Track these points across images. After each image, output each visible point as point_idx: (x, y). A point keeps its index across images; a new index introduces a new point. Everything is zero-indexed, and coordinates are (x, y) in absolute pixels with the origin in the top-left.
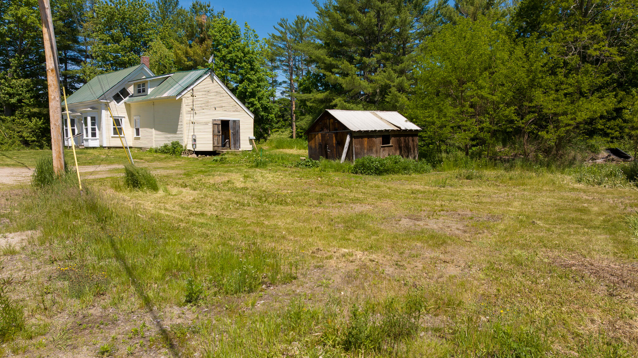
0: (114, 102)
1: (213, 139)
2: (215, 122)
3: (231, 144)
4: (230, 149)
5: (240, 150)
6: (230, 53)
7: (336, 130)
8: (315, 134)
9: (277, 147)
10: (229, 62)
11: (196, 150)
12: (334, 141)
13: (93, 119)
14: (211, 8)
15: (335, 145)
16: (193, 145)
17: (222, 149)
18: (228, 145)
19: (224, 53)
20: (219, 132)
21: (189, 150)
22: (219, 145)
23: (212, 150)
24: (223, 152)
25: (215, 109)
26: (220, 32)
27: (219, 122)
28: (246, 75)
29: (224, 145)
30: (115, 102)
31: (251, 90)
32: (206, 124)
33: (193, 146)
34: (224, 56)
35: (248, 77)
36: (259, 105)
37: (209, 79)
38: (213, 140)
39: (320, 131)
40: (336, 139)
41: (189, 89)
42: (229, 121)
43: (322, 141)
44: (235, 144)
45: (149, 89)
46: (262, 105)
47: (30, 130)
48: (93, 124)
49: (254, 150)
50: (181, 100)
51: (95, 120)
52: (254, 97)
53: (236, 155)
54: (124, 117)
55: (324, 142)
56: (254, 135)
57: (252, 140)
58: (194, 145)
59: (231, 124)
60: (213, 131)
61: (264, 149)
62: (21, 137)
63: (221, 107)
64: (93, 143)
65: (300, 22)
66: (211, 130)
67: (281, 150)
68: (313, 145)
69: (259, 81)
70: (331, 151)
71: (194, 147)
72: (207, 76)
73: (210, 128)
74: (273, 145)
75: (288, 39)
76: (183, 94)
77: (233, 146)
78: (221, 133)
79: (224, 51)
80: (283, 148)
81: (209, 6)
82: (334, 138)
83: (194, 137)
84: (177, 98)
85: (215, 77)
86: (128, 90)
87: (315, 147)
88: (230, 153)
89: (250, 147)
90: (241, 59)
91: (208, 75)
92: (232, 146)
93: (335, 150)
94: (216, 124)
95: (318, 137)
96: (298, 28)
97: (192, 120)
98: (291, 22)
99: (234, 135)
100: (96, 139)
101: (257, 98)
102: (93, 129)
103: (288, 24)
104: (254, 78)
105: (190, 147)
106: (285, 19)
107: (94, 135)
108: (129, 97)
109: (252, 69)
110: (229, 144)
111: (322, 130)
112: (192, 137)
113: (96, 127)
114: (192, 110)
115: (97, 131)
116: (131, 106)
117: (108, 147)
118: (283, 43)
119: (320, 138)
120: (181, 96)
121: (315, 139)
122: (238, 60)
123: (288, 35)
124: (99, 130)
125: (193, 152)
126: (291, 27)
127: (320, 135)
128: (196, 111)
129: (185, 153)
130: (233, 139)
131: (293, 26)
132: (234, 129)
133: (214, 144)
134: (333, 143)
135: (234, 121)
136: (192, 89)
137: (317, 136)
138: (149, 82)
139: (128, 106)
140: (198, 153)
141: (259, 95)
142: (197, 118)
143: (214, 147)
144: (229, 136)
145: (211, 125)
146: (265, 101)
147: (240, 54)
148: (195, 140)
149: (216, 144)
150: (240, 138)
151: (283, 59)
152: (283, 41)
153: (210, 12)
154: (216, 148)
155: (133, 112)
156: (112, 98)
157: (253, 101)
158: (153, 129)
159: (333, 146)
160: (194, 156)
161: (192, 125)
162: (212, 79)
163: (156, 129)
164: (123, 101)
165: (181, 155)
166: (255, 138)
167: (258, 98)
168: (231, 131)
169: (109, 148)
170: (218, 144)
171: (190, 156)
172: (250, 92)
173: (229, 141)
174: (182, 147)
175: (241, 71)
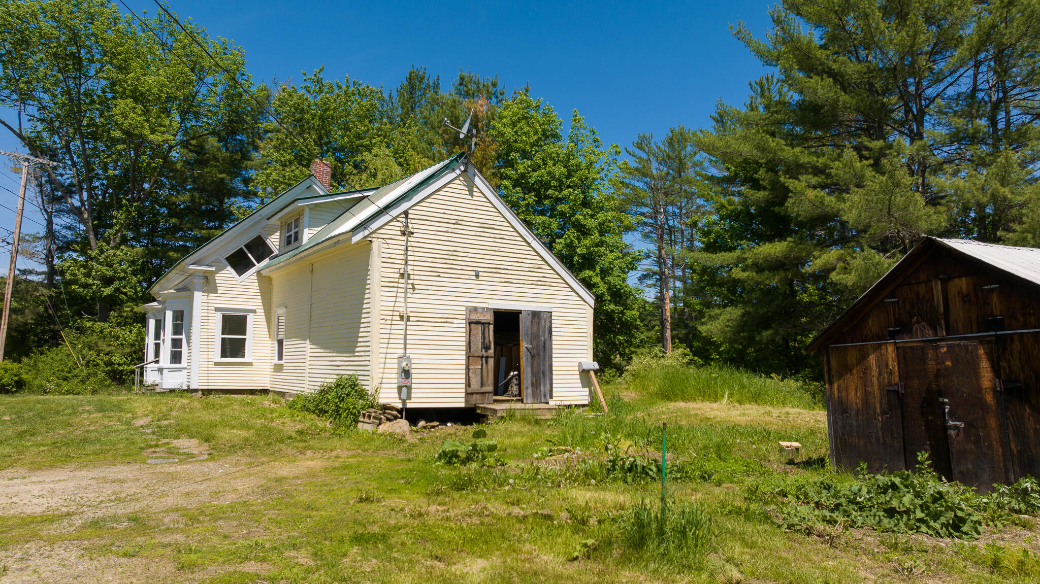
0: (230, 271)
1: (468, 369)
2: (475, 317)
3: (523, 387)
4: (522, 401)
5: (552, 403)
6: (535, 168)
7: (1000, 325)
8: (861, 349)
9: (667, 395)
10: (535, 190)
11: (410, 405)
12: (987, 378)
13: (179, 317)
14: (499, 88)
15: (989, 398)
16: (400, 388)
17: (496, 401)
18: (515, 389)
19: (521, 169)
20: (487, 348)
21: (385, 408)
22: (485, 389)
23: (463, 405)
24: (495, 411)
25: (477, 276)
26: (514, 124)
27: (489, 317)
28: (572, 215)
29: (501, 389)
30: (233, 271)
31: (585, 251)
32: (448, 321)
33: (400, 392)
34: (523, 176)
35: (577, 220)
36: (603, 288)
37: (459, 187)
38: (467, 374)
39: (893, 335)
40: (996, 370)
41: (395, 212)
42: (520, 312)
43: (905, 374)
44: (536, 385)
45: (306, 231)
46: (609, 289)
47: (128, 350)
48: (177, 330)
49: (593, 405)
50: (367, 244)
51: (182, 320)
52: (592, 267)
53: (537, 422)
54: (254, 311)
55: (915, 383)
56: (596, 357)
57: (588, 371)
58: (405, 389)
59: (524, 324)
60: (469, 344)
61: (626, 400)
62: (109, 364)
63: (496, 270)
64: (172, 380)
65: (677, 140)
66: (461, 341)
67: (682, 404)
68: (854, 397)
69: (602, 233)
70: (970, 425)
71: (404, 396)
72: (453, 175)
73: (458, 334)
74: (652, 389)
75: (655, 172)
76: (374, 226)
77: (530, 391)
78: (492, 351)
79: (522, 166)
80: (684, 399)
81: (494, 85)
82: (985, 365)
83: (404, 364)
84: (356, 238)
85: (477, 181)
86: (268, 242)
87: (866, 404)
88: (518, 415)
89: (581, 396)
90: (561, 182)
91: (458, 172)
92: (528, 392)
93: (993, 423)
94: (478, 323)
95: (882, 363)
96: (674, 150)
97: (401, 307)
98: (659, 140)
99: (533, 356)
100: (180, 369)
101: (598, 271)
102: (177, 343)
103: (653, 145)
104: (591, 223)
105: (389, 396)
106: (647, 135)
107: (176, 357)
108: (270, 259)
109: (586, 204)
110: (519, 385)
111: (904, 328)
112: (399, 363)
113: (183, 337)
114: (402, 276)
115: (184, 349)
116: (274, 282)
117: (202, 390)
118: (645, 179)
119: (893, 364)
120: (366, 232)
121: (866, 370)
122: (553, 183)
123: (654, 165)
124: (188, 343)
125: (400, 411)
126: (659, 148)
127: (890, 352)
128: (415, 279)
129: (369, 417)
130: (529, 369)
131: (663, 148)
132: (534, 337)
133: (468, 384)
134: (979, 389)
135: (535, 315)
136: (406, 213)
137: (872, 359)
138: (307, 211)
139: (265, 282)
140: (414, 416)
141: (604, 262)
142: (416, 303)
143: (468, 394)
144: (518, 360)
145: (461, 325)
146: (617, 279)
147: (559, 170)
148: (406, 373)
149: (475, 386)
150: (551, 366)
151: (645, 210)
152: (645, 175)
153: (497, 97)
154: (475, 399)
155: (276, 298)
156: (226, 263)
157: (590, 277)
158: (308, 341)
159: (984, 406)
160: (402, 425)
161: (400, 325)
162: (471, 186)
163: (312, 343)
164: (253, 270)
165: (357, 422)
166: (597, 366)
167: (602, 270)
168: (524, 345)
169: (207, 392)
170: (482, 385)
171: (385, 427)
172: (583, 256)
173: (519, 375)
174: (362, 394)
175: (560, 207)
